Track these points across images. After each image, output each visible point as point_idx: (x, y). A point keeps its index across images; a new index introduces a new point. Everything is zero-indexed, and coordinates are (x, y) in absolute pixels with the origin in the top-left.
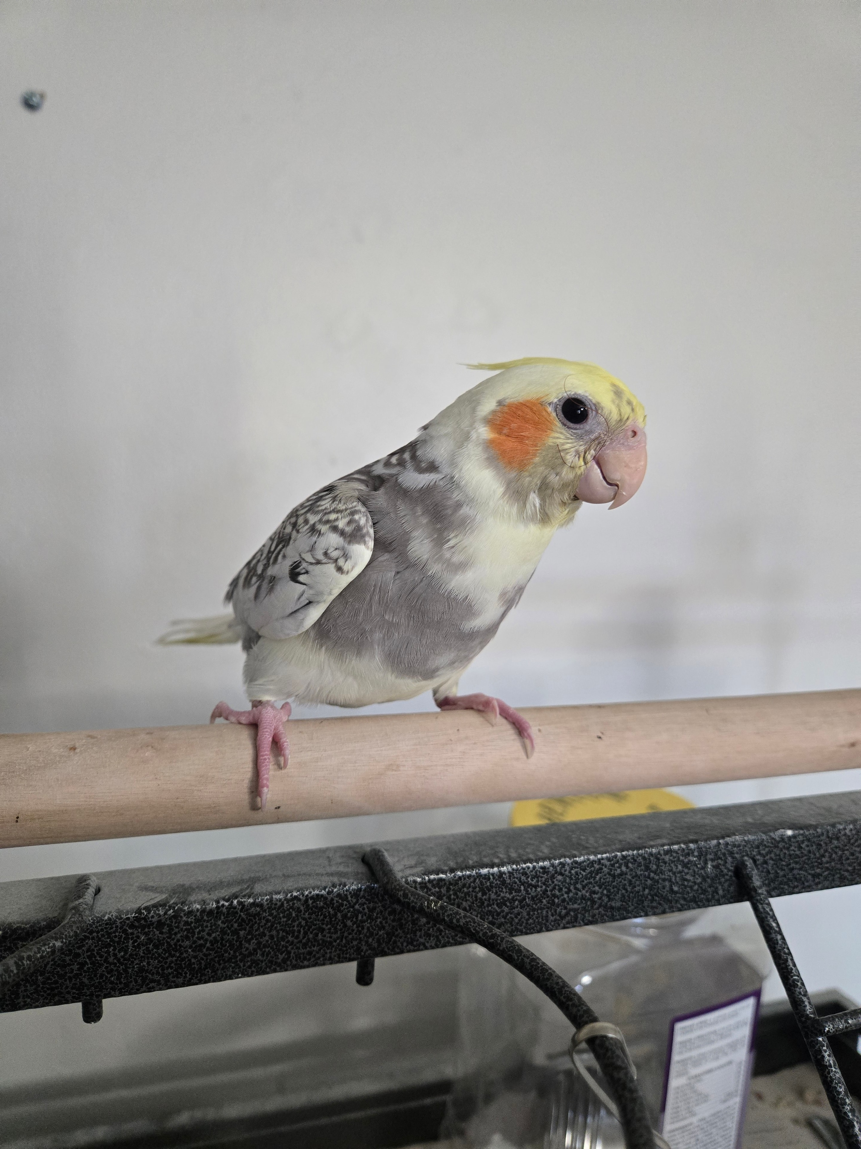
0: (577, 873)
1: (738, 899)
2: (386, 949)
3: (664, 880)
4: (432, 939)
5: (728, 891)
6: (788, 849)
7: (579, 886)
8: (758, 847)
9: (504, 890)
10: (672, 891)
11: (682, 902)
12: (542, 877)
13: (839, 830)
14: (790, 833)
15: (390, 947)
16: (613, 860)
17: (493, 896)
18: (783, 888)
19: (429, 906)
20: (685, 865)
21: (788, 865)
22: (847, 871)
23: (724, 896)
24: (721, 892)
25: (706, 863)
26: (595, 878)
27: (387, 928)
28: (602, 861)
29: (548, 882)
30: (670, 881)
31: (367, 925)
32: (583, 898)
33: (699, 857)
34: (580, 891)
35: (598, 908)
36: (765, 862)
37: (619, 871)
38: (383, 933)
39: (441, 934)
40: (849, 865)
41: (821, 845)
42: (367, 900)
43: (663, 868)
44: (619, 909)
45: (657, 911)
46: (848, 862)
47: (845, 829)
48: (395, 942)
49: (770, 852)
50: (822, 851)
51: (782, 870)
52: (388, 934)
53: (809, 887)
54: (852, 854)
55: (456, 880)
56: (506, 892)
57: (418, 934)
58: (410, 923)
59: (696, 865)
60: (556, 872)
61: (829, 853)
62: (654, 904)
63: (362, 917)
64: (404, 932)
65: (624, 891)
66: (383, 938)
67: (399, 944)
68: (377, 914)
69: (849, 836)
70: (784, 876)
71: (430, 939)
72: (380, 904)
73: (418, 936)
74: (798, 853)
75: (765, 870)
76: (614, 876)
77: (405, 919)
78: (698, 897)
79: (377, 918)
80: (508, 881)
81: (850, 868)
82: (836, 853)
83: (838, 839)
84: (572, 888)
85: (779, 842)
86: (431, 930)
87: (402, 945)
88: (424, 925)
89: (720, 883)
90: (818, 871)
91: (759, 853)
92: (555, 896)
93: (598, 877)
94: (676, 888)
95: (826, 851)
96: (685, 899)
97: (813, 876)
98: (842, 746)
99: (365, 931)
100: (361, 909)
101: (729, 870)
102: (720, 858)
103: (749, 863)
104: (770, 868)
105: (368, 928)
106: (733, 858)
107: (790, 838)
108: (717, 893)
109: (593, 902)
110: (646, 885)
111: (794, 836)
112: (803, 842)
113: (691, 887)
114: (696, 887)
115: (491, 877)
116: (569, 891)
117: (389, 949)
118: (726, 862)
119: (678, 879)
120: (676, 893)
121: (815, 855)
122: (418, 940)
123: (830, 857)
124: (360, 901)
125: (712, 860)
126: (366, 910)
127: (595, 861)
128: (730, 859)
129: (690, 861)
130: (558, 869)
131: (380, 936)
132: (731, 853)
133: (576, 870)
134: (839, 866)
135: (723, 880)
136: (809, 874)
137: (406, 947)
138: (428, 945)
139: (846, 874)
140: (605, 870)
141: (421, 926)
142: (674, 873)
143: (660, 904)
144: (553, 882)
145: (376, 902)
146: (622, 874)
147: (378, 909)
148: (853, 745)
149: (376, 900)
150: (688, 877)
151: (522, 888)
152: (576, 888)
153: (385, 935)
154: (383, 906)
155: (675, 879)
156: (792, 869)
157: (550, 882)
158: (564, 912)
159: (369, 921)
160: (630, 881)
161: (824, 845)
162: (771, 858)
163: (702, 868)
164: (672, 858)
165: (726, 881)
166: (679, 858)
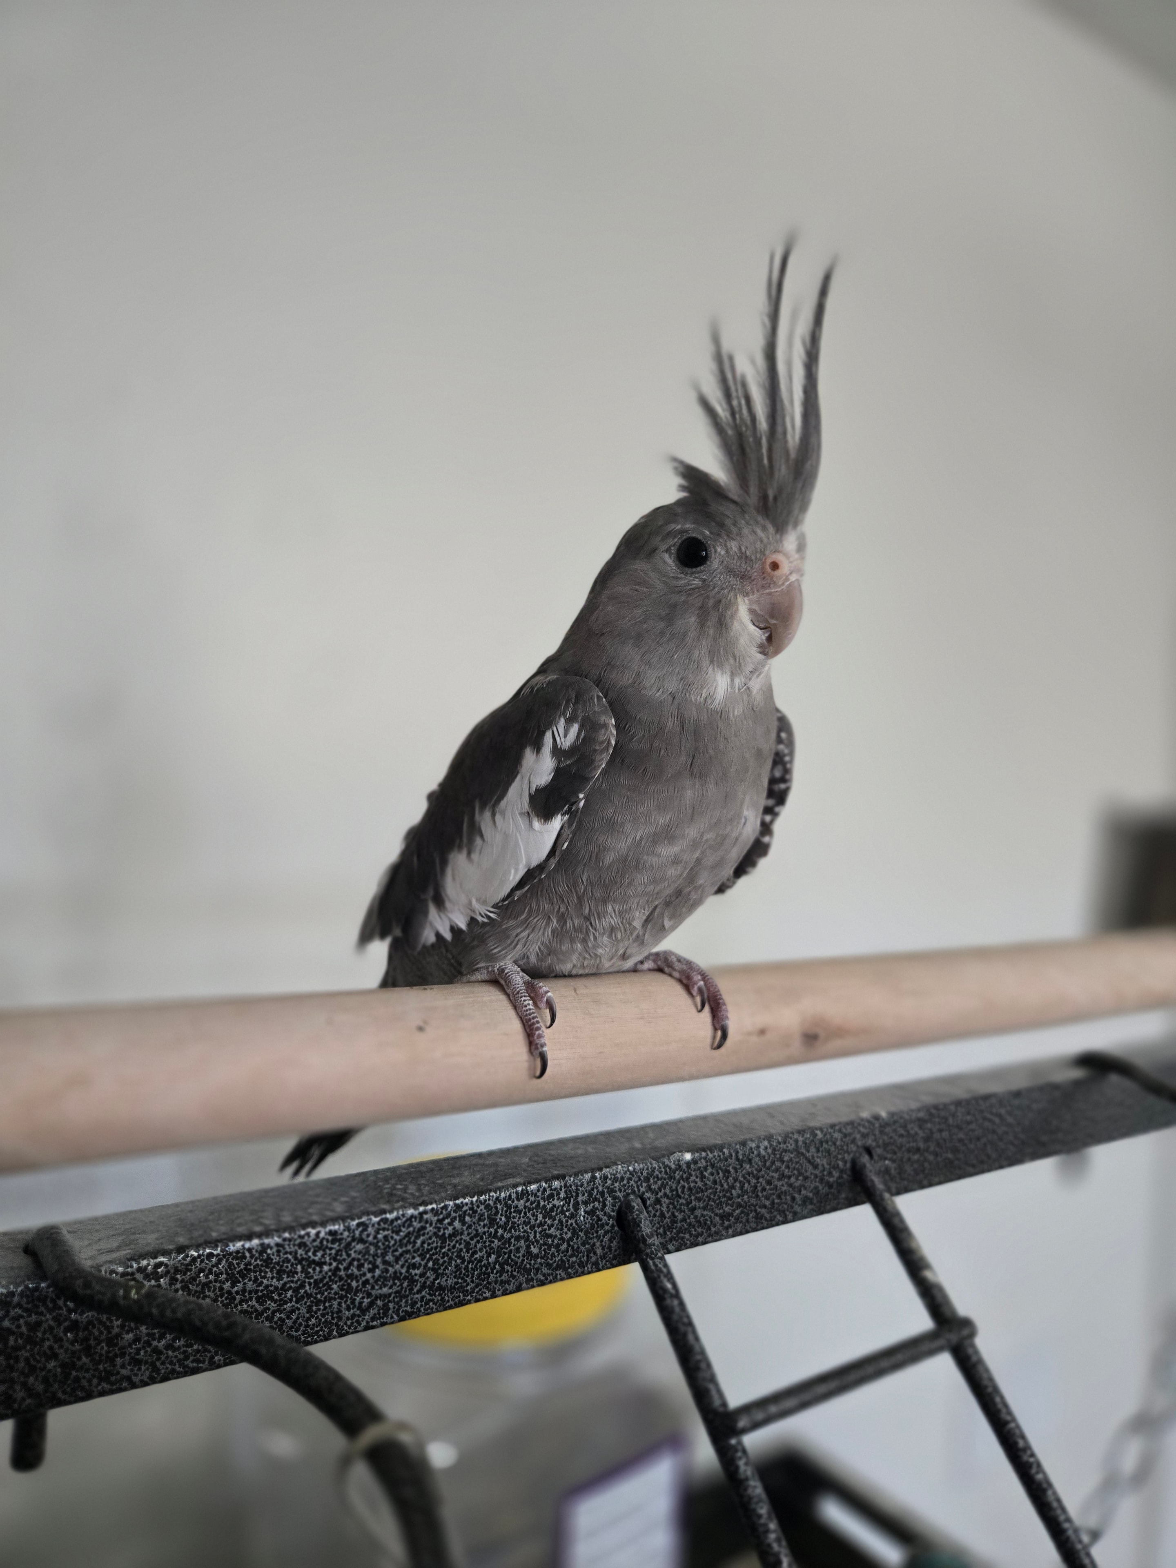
0: (386, 1238)
1: (623, 1260)
2: (60, 1395)
3: (518, 1238)
4: (143, 1368)
5: (610, 1248)
6: (687, 1179)
7: (389, 1258)
8: (647, 1179)
9: (269, 1275)
10: (529, 1253)
11: (545, 1270)
12: (331, 1249)
13: (751, 1149)
14: (688, 1156)
15: (68, 1390)
16: (442, 1213)
17: (250, 1285)
18: (683, 1238)
19: (126, 1296)
20: (547, 1214)
21: (688, 1204)
22: (765, 1207)
23: (603, 1257)
24: (599, 1251)
25: (576, 1206)
26: (415, 1242)
27: (61, 1357)
28: (425, 1217)
29: (341, 1255)
30: (527, 1239)
31: (24, 1354)
32: (396, 1276)
33: (567, 1199)
34: (392, 1266)
35: (419, 1292)
36: (658, 1201)
37: (450, 1230)
38: (55, 1367)
39: (159, 1359)
40: (767, 1198)
41: (729, 1172)
42: (26, 1310)
43: (516, 1220)
44: (452, 1289)
45: (510, 1287)
46: (765, 1193)
47: (758, 1147)
48: (77, 1380)
49: (663, 1186)
50: (731, 1180)
51: (681, 1211)
52: (63, 1365)
53: (717, 1233)
55: (188, 1265)
56: (272, 1278)
57: (119, 1361)
58: (104, 1344)
59: (563, 1212)
60: (354, 1239)
61: (740, 1182)
62: (504, 1277)
63: (16, 1341)
64: (92, 1360)
65: (459, 1261)
66: (55, 1375)
67: (84, 1383)
68: (44, 1333)
69: (764, 1157)
70: (684, 1220)
71: (139, 1369)
72: (48, 1316)
73: (118, 1367)
74: (700, 1184)
75: (658, 1214)
76: (443, 1238)
77: (95, 1339)
78: (568, 1261)
79: (43, 1340)
80: (275, 1259)
81: (767, 1203)
82: (749, 1182)
83: (750, 1161)
84: (379, 1261)
85: (674, 1171)
86: (142, 1353)
87: (90, 1385)
88: (130, 1345)
89: (598, 1237)
90: (727, 1209)
91: (649, 1188)
92: (351, 1276)
93: (419, 1242)
94: (534, 1250)
95: (736, 1180)
96: (549, 1266)
97: (722, 1217)
98: (749, 1034)
99: (22, 1364)
100: (13, 1327)
101: (610, 1217)
102: (596, 1200)
103: (636, 1204)
104: (664, 1209)
105: (27, 1360)
106: (614, 1198)
107: (688, 1164)
108: (595, 1253)
109: (412, 1281)
110: (492, 1248)
111: (694, 1161)
112: (706, 1168)
113: (558, 1246)
114: (564, 1246)
115: (247, 1255)
116: (375, 1267)
117: (64, 1392)
118: (604, 1205)
119: (538, 1235)
120: (537, 1256)
121: (722, 1186)
122: (118, 1373)
123: (742, 1188)
124: (12, 1313)
125: (586, 1203)
126: (24, 1329)
127: (416, 1218)
128: (610, 1200)
129: (554, 1206)
130: (357, 1233)
131: (50, 1371)
132: (611, 1191)
133: (386, 1233)
134: (753, 1201)
135: (601, 1232)
136: (716, 1215)
137: (96, 1387)
138: (136, 1379)
139: (763, 1211)
140: (430, 1229)
141: (124, 1348)
142: (532, 1227)
143: (514, 1277)
144: (349, 1255)
145: (42, 1314)
146: (455, 1233)
147: (45, 1325)
148: (762, 1032)
149: (42, 1309)
150: (552, 1231)
151: (299, 1268)
152: (385, 1262)
153: (59, 1370)
154: (55, 1319)
155: (535, 1237)
156: (693, 1209)
157: (344, 1256)
158: (366, 1301)
159: (28, 1347)
160: (468, 1244)
161: (732, 1171)
162: (665, 1195)
163: (572, 1216)
164: (528, 1204)
165: (606, 1233)
166: (539, 1203)
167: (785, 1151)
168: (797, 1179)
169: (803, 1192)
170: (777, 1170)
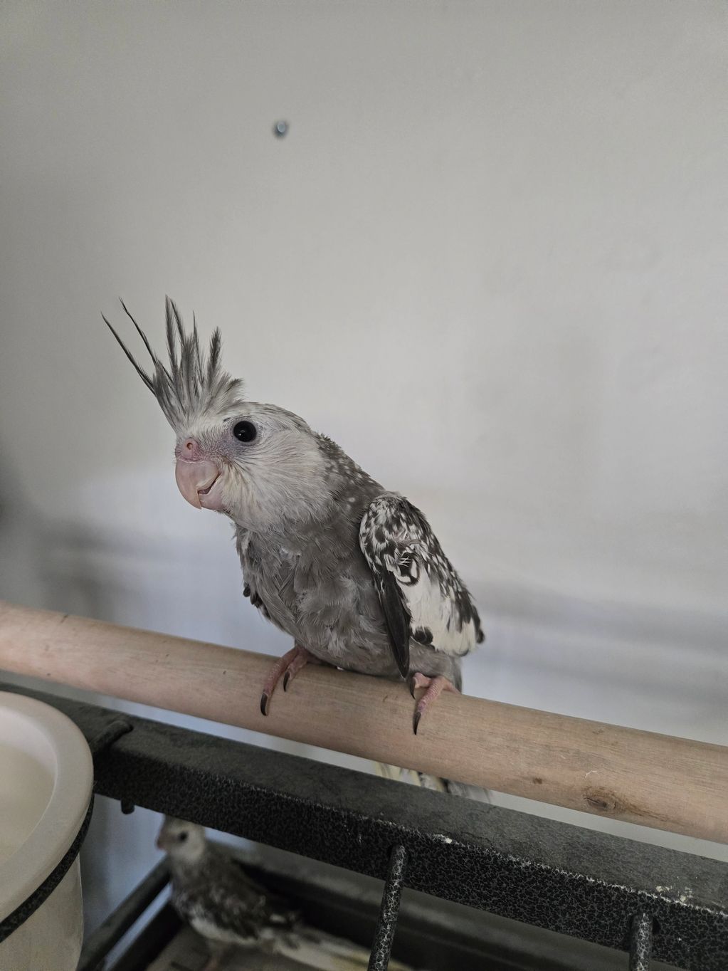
0: (239, 795)
3: (316, 832)
5: (381, 868)
6: (447, 856)
7: (241, 806)
8: (412, 841)
10: (323, 843)
11: (335, 857)
13: (511, 861)
14: (449, 841)
18: (443, 891)
20: (336, 828)
21: (447, 872)
22: (525, 909)
23: (378, 872)
24: (373, 866)
25: (356, 834)
28: (260, 794)
29: (217, 793)
30: (322, 835)
32: (245, 817)
33: (350, 826)
34: (243, 811)
35: (258, 830)
36: (419, 858)
37: (274, 808)
40: (527, 903)
41: (487, 868)
43: (314, 821)
44: (277, 838)
46: (524, 899)
47: (519, 863)
49: (425, 851)
50: (488, 874)
51: (441, 874)
53: (475, 903)
54: (530, 894)
59: (346, 832)
61: (499, 880)
62: (309, 848)
65: (280, 826)
69: (525, 873)
70: (444, 881)
74: (459, 864)
75: (421, 866)
76: (270, 810)
78: (351, 860)
81: (527, 907)
82: (508, 884)
83: (509, 870)
84: (236, 805)
85: (436, 845)
89: (373, 858)
90: (485, 892)
91: (413, 847)
92: (222, 805)
93: (256, 806)
94: (328, 844)
95: (494, 876)
96: (337, 856)
97: (479, 894)
98: (526, 778)
101: (380, 850)
102: (370, 835)
104: (426, 866)
106: (384, 840)
107: (449, 845)
108: (370, 866)
109: (254, 824)
110: (300, 829)
111: (452, 845)
112: (464, 856)
113: (343, 849)
114: (348, 851)
116: (234, 807)
118: (377, 842)
119: (329, 836)
120: (328, 848)
121: (480, 874)
123: (500, 884)
125: (363, 834)
127: (255, 792)
128: (381, 840)
129: (340, 825)
132: (382, 836)
133: (239, 792)
134: (512, 899)
135: (375, 856)
136: (474, 891)
139: (522, 910)
140: (263, 802)
142: (325, 830)
143: (314, 850)
146: (277, 811)
148: (539, 781)
150: (339, 838)
155: (327, 836)
156: (452, 878)
158: (230, 821)
160: (285, 820)
161: (490, 869)
162: (427, 857)
163: (352, 837)
164: (323, 816)
165: (378, 858)
166: (329, 819)
167: (550, 879)
168: (561, 904)
169: (567, 916)
170: (537, 888)
